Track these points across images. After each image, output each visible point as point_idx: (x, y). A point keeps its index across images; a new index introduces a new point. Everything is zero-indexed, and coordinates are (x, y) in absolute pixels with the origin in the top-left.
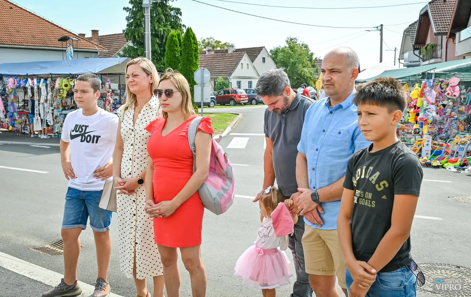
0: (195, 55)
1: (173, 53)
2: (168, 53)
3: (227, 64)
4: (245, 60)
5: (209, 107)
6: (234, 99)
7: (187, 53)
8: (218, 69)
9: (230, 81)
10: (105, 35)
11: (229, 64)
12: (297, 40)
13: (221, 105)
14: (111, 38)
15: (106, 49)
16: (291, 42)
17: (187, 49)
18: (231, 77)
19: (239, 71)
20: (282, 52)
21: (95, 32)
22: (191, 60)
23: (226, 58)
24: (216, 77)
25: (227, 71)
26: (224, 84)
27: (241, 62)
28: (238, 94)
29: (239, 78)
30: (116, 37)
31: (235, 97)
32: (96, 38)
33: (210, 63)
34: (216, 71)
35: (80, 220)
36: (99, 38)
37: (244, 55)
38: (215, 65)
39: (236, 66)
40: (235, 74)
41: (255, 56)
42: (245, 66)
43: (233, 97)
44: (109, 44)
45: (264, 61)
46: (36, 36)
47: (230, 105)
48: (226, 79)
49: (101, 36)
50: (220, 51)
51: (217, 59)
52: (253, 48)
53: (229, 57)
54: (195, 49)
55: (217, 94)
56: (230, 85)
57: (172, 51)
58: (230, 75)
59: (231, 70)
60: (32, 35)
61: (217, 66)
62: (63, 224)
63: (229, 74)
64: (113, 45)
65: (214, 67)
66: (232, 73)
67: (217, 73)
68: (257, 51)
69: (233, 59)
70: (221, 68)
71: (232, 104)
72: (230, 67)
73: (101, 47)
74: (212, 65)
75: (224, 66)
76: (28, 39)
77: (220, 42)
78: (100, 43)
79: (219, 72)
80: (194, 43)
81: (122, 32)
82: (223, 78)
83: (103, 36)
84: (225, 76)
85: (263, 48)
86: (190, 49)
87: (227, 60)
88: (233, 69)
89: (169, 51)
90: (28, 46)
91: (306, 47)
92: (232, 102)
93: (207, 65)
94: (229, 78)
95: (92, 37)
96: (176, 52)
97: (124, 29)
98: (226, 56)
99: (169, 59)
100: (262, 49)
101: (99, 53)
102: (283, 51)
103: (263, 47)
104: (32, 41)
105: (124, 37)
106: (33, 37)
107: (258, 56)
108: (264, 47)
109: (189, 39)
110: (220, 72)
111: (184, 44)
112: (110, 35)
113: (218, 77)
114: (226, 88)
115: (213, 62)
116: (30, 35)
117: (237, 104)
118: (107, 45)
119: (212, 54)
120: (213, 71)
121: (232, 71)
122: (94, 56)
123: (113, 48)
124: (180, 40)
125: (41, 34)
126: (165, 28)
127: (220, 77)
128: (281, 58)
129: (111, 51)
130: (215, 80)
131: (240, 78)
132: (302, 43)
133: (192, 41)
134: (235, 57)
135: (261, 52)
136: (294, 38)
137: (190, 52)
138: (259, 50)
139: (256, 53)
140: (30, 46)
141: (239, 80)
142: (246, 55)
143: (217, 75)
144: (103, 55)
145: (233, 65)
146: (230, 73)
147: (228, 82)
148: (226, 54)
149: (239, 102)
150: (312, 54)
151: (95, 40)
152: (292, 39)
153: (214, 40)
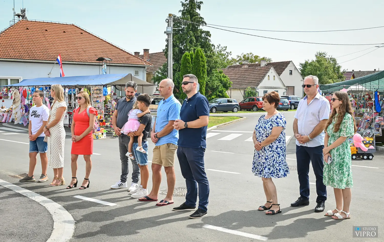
0: (202, 70)
1: (186, 69)
2: (182, 69)
3: (256, 76)
4: (272, 72)
5: (233, 112)
6: (256, 106)
7: (196, 69)
8: (248, 80)
9: (257, 91)
10: (154, 53)
11: (257, 76)
12: (325, 55)
13: (247, 111)
14: (158, 56)
15: (152, 64)
16: (320, 57)
17: (196, 66)
18: (258, 87)
19: (265, 82)
20: (309, 65)
21: (146, 51)
22: (199, 74)
23: (256, 71)
24: (246, 87)
25: (256, 82)
26: (252, 93)
27: (268, 74)
28: (260, 102)
29: (265, 88)
30: (162, 54)
31: (258, 104)
32: (147, 55)
33: (242, 75)
34: (246, 82)
35: (35, 149)
36: (150, 55)
37: (271, 68)
38: (246, 77)
39: (263, 78)
40: (261, 85)
41: (283, 69)
42: (271, 77)
43: (256, 104)
44: (156, 61)
45: (291, 73)
46: (98, 55)
47: (253, 111)
48: (254, 89)
49: (151, 54)
50: (254, 65)
51: (249, 72)
52: (282, 62)
53: (258, 70)
54: (203, 66)
55: (243, 101)
56: (257, 94)
57: (185, 67)
58: (258, 86)
59: (258, 81)
60: (95, 54)
61: (248, 78)
62: (30, 151)
63: (256, 85)
64: (159, 61)
65: (245, 78)
66: (259, 84)
67: (247, 83)
68: (285, 65)
69: (261, 72)
70: (251, 80)
71: (255, 110)
72: (258, 78)
73: (148, 63)
74: (244, 77)
75: (253, 78)
76: (91, 57)
77: (258, 57)
78: (150, 59)
79: (248, 82)
80: (202, 61)
81: (162, 51)
82: (251, 88)
83: (153, 54)
84: (253, 86)
85: (291, 63)
86: (199, 66)
87: (256, 72)
88: (260, 81)
89: (183, 67)
90: (91, 62)
91: (334, 60)
92: (255, 109)
93: (240, 77)
94: (256, 88)
95: (144, 55)
96: (188, 68)
97: (164, 49)
98: (256, 69)
99: (182, 73)
100: (289, 63)
101: (146, 68)
102: (311, 64)
103: (290, 61)
104: (94, 59)
105: (164, 55)
106: (96, 56)
107: (286, 69)
108: (292, 61)
109: (198, 58)
110: (250, 83)
111: (194, 62)
112: (158, 53)
113: (247, 87)
114: (253, 96)
115: (245, 74)
116: (94, 54)
117: (259, 110)
118: (155, 61)
119: (245, 67)
120: (244, 82)
121: (260, 82)
122: (143, 70)
123: (159, 63)
124: (192, 58)
125: (102, 53)
126: (195, 48)
127: (249, 87)
128: (309, 71)
129: (157, 66)
130: (245, 90)
131: (267, 88)
132: (330, 57)
133: (201, 59)
134: (263, 70)
135: (288, 66)
136: (323, 53)
137: (198, 68)
138: (286, 64)
139: (284, 66)
140: (93, 62)
141: (266, 90)
142: (272, 68)
143: (246, 85)
144: (149, 69)
145: (261, 77)
146: (258, 84)
147: (255, 92)
148: (256, 68)
149: (261, 108)
150: (339, 67)
151: (146, 57)
152: (321, 54)
153: (253, 55)
